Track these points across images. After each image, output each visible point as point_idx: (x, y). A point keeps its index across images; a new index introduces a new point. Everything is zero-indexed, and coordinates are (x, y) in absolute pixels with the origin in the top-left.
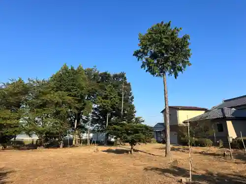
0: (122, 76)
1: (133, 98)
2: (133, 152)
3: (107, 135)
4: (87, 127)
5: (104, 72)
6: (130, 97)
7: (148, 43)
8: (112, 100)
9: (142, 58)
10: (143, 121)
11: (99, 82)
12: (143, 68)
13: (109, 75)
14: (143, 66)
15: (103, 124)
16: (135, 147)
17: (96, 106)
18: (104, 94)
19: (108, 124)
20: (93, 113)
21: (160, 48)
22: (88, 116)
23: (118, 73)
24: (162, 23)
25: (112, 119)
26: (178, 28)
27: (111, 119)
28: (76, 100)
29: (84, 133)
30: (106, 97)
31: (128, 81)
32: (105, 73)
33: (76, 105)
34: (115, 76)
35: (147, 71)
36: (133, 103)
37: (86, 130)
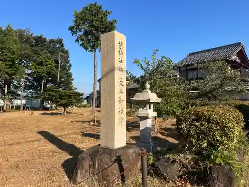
0: (60, 42)
1: (70, 66)
2: (65, 113)
3: (42, 101)
4: (19, 92)
5: (39, 35)
6: (67, 65)
7: (81, 22)
8: (47, 67)
9: (76, 34)
10: (76, 89)
11: (32, 46)
12: (77, 43)
13: (45, 39)
14: (77, 41)
15: (38, 90)
16: (67, 110)
17: (29, 72)
18: (38, 59)
19: (43, 90)
20: (26, 79)
21: (91, 29)
22: (20, 81)
23: (55, 38)
24: (95, 4)
25: (48, 85)
26: (109, 11)
27: (46, 85)
28: (7, 65)
29: (16, 98)
30: (41, 64)
31: (66, 48)
32: (41, 38)
33: (7, 70)
34: (52, 41)
35: (80, 46)
36: (70, 71)
37: (19, 95)
